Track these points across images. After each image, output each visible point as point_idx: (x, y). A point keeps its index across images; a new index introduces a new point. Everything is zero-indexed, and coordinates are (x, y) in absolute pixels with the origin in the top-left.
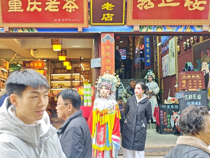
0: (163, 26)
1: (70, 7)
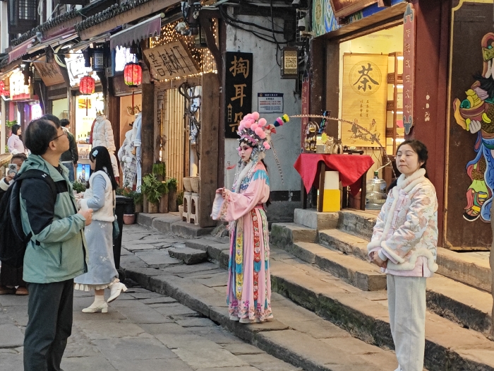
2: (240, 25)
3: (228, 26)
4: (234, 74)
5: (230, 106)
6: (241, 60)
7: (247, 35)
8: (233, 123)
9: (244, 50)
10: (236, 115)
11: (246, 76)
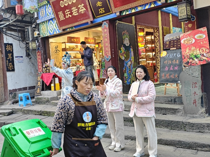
0: (136, 7)
1: (82, 10)
2: (8, 34)
3: (4, 35)
4: (8, 51)
5: (7, 61)
6: (9, 46)
7: (10, 38)
8: (9, 66)
9: (10, 43)
10: (10, 64)
11: (11, 51)
